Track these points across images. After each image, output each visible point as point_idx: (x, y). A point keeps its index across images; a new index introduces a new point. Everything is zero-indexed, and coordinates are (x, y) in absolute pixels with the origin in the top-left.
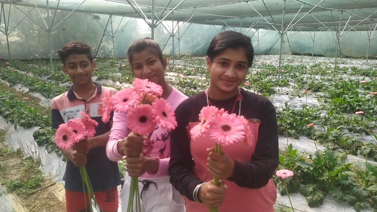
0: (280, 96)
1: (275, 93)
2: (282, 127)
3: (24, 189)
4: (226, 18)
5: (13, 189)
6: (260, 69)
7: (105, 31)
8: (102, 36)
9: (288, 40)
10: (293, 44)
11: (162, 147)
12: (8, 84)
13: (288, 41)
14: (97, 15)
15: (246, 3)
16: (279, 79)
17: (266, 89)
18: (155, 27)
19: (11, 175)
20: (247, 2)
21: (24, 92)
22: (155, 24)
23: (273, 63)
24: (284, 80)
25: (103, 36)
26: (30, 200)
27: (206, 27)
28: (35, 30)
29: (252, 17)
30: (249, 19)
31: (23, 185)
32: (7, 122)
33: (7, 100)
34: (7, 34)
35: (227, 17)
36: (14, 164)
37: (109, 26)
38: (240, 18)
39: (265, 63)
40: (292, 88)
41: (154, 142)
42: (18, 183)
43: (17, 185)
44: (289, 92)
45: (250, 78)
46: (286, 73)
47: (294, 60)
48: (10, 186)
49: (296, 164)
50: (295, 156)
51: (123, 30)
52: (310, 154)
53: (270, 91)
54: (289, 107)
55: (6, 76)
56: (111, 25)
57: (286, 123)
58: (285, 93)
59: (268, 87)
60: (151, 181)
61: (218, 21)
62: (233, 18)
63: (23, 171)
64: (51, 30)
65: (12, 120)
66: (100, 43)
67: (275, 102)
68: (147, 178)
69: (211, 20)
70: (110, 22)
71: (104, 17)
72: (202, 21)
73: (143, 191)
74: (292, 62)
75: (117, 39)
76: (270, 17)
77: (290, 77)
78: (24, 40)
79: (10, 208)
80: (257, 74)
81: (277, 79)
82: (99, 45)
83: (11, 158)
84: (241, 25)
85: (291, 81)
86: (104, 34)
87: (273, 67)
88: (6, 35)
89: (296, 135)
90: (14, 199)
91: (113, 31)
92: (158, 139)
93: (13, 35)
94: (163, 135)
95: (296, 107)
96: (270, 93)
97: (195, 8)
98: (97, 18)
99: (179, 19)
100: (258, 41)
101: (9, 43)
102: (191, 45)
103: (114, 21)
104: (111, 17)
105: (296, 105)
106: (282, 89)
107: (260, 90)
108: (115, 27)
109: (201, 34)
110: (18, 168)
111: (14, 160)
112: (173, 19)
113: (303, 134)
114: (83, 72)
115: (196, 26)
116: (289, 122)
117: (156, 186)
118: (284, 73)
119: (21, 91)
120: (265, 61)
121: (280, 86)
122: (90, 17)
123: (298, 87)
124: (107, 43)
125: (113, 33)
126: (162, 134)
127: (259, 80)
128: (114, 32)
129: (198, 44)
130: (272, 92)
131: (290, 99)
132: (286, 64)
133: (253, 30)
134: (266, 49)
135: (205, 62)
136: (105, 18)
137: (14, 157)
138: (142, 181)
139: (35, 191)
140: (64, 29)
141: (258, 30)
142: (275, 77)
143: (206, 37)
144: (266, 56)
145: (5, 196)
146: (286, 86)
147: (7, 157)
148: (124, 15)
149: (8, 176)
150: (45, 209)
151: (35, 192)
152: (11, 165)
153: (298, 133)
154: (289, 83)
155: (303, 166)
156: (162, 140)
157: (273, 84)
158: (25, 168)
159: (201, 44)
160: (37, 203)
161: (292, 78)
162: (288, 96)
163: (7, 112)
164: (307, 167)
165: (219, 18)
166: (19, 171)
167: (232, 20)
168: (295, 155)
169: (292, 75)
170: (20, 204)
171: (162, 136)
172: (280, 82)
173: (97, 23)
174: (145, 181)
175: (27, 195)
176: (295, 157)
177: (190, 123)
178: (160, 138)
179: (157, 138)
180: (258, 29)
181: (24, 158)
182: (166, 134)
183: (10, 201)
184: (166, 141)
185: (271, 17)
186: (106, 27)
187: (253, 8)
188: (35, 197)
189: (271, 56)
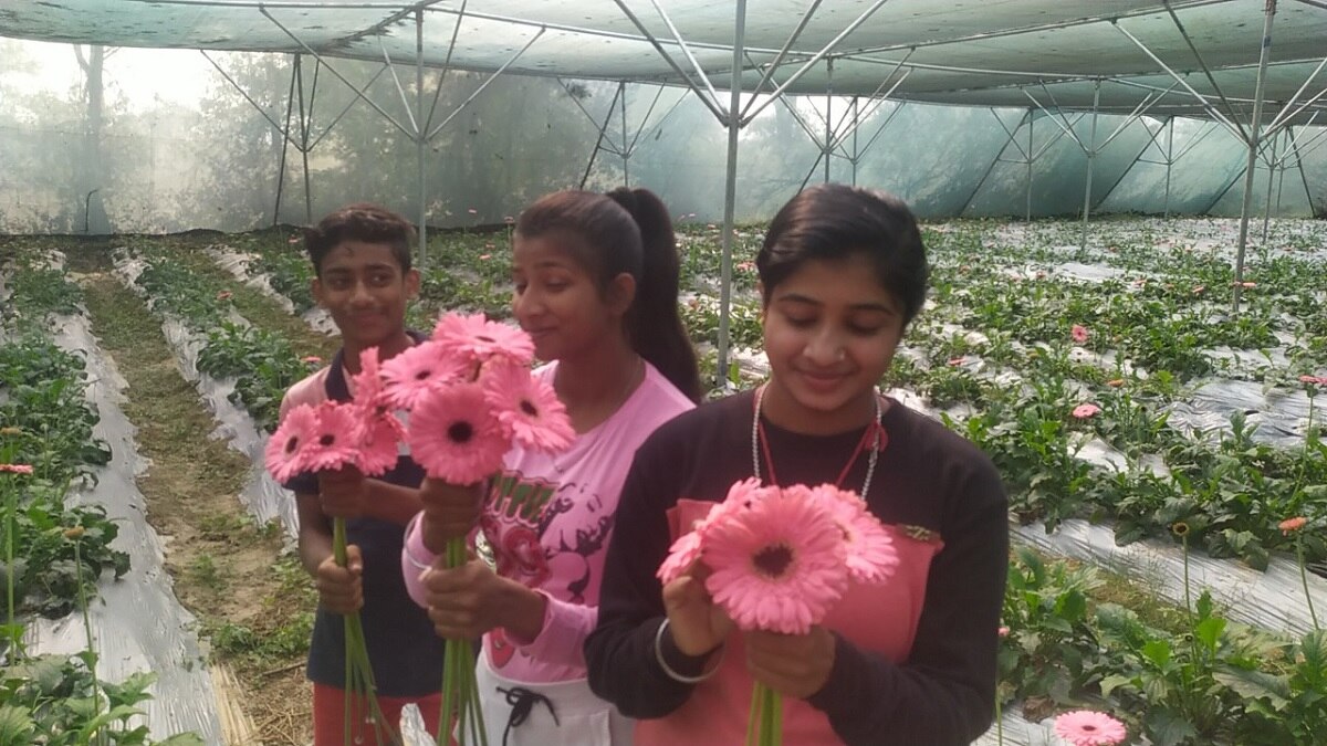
0: (1227, 387)
1: (1210, 371)
2: (1199, 516)
3: (260, 654)
4: (1036, 81)
5: (228, 652)
6: (1163, 275)
7: (602, 136)
8: (592, 152)
9: (1299, 161)
10: (1320, 176)
11: (580, 576)
12: (290, 307)
13: (1300, 166)
14: (580, 82)
15: (1109, 23)
16: (1235, 318)
17: (1169, 354)
18: (742, 126)
19: (236, 603)
20: (1114, 21)
21: (330, 335)
22: (742, 115)
23: (1226, 250)
24: (1256, 323)
25: (596, 151)
26: (272, 695)
27: (960, 113)
28: (389, 135)
29: (1142, 73)
30: (1128, 83)
31: (258, 643)
32: (258, 432)
33: (267, 360)
34: (304, 151)
35: (1038, 77)
36: (252, 567)
37: (617, 118)
38: (1092, 79)
39: (1188, 247)
40: (1286, 355)
41: (549, 554)
42: (246, 634)
43: (241, 640)
44: (1266, 370)
45: (1114, 310)
46: (1271, 292)
47: (1318, 239)
48: (220, 641)
49: (1216, 676)
50: (1218, 644)
51: (660, 132)
52: (1289, 644)
53: (1185, 364)
54: (1249, 433)
55: (288, 280)
56: (621, 114)
57: (1218, 503)
58: (1250, 376)
59: (1177, 347)
60: (535, 691)
61: (1003, 90)
62: (1064, 79)
63: (272, 594)
64: (427, 137)
65: (272, 424)
66: (584, 174)
67: (1199, 409)
68: (524, 679)
69: (976, 88)
70: (619, 105)
71: (600, 89)
72: (945, 94)
73: (511, 729)
74: (1304, 248)
75: (639, 163)
76: (1204, 74)
77: (1287, 308)
78: (353, 166)
79: (206, 714)
80: (1148, 292)
81: (1226, 314)
82: (579, 181)
83: (248, 547)
84: (1096, 103)
85: (1288, 328)
86: (598, 146)
87: (1220, 268)
88: (302, 154)
89: (1255, 553)
90: (224, 685)
91: (628, 134)
92: (564, 548)
93: (324, 153)
94: (583, 536)
95: (1290, 434)
96: (1186, 372)
97: (913, 48)
98: (579, 92)
99: (856, 88)
100: (1169, 164)
101: (311, 177)
102: (900, 181)
103: (631, 103)
104: (624, 89)
105: (1288, 427)
106: (1238, 359)
107: (1144, 357)
108: (634, 123)
109: (940, 138)
110: (259, 585)
111: (254, 557)
112: (829, 91)
113: (1290, 554)
114: (372, 299)
115: (921, 112)
116: (1228, 496)
117: (552, 710)
118: (1259, 292)
119: (324, 330)
120: (1192, 242)
121: (1234, 344)
122: (555, 92)
123: (1310, 352)
124: (605, 175)
125: (627, 141)
126: (578, 531)
127: (1148, 316)
128: (631, 137)
129: (926, 178)
130: (1194, 369)
131: (1269, 401)
132: (1278, 254)
133: (1150, 121)
134: (1201, 195)
135: (944, 245)
136: (603, 91)
137: (257, 547)
138: (508, 689)
139: (290, 666)
140: (475, 132)
141: (1169, 123)
142: (1218, 307)
143: (959, 150)
144: (1200, 222)
145: (201, 672)
146: (1260, 348)
147: (237, 545)
148: (666, 79)
149: (226, 608)
150: (307, 732)
151: (290, 669)
152: (243, 570)
153: (1265, 545)
154: (1276, 334)
155: (1244, 690)
156: (576, 551)
157: (1205, 336)
158: (279, 585)
159: (936, 177)
160: (287, 707)
161: (1293, 314)
162: (1262, 386)
163: (262, 400)
164: (1259, 698)
165: (1009, 81)
166: (259, 595)
167: (1060, 87)
168: (1220, 640)
169: (1294, 303)
170: (239, 702)
171: (578, 537)
172: (1238, 329)
173: (576, 110)
174: (516, 693)
175: (264, 675)
176: (1221, 649)
177: (680, 501)
178: (572, 543)
179: (562, 542)
180: (1172, 117)
181: (284, 552)
182: (593, 532)
183: (211, 690)
184: (590, 558)
185: (1209, 75)
186: (606, 123)
187: (1139, 44)
188: (285, 685)
189: (1220, 221)
